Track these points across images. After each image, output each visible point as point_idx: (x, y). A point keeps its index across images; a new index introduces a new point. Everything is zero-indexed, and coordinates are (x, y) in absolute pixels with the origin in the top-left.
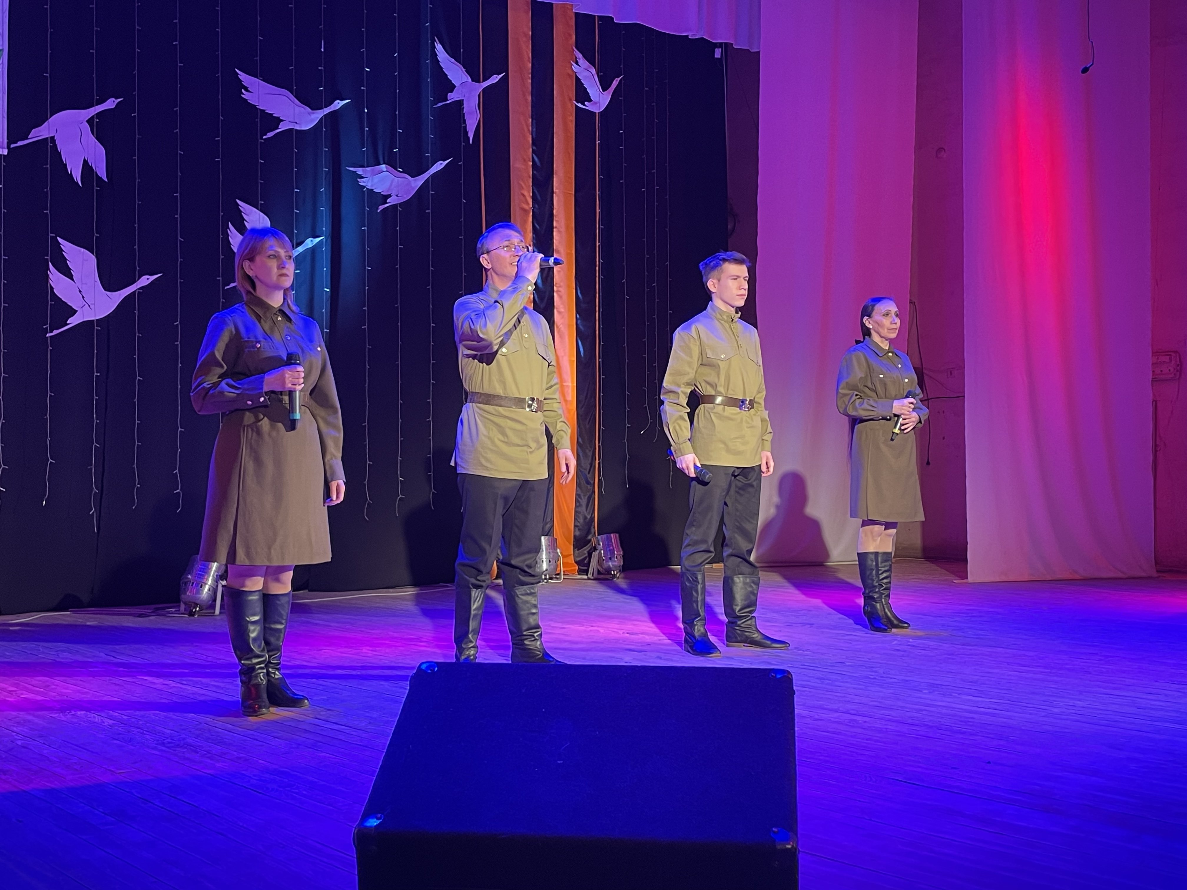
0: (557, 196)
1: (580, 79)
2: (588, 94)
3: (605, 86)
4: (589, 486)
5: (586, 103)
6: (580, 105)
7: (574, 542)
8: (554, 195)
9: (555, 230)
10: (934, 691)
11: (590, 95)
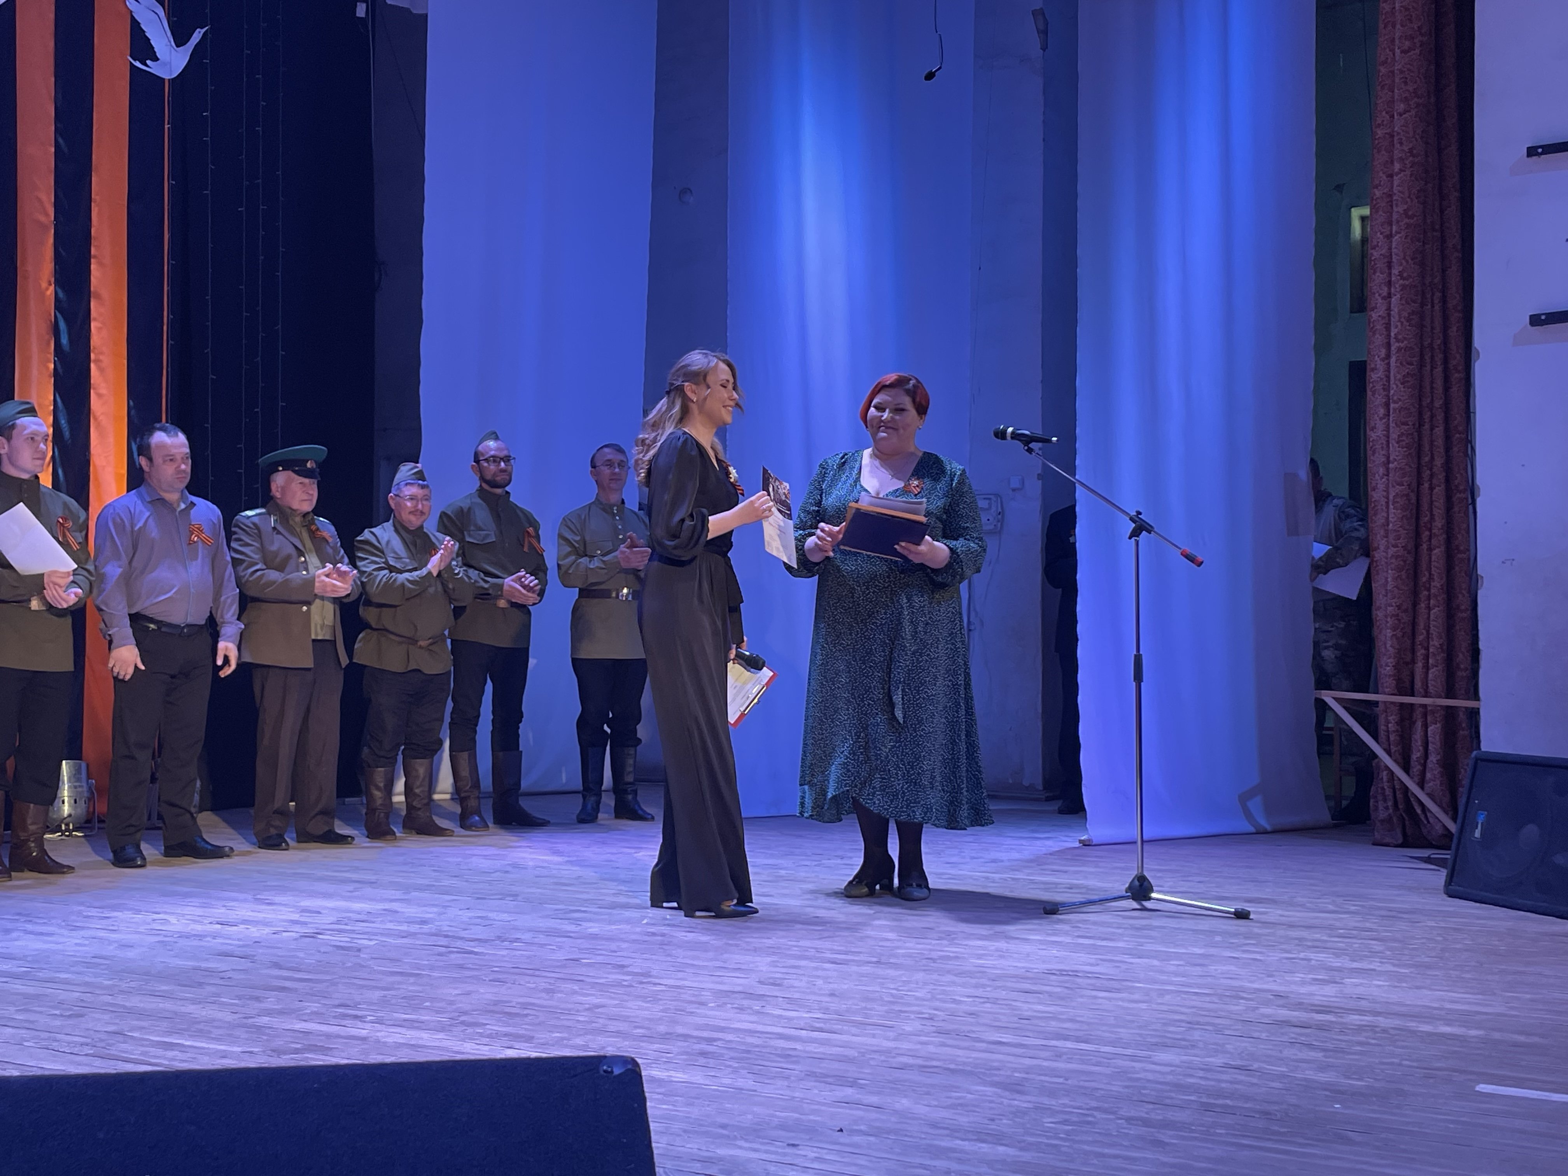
0: (98, 206)
1: (139, 23)
2: (153, 49)
5: (148, 62)
6: (138, 64)
8: (93, 204)
9: (92, 260)
10: (726, 1004)
11: (156, 50)
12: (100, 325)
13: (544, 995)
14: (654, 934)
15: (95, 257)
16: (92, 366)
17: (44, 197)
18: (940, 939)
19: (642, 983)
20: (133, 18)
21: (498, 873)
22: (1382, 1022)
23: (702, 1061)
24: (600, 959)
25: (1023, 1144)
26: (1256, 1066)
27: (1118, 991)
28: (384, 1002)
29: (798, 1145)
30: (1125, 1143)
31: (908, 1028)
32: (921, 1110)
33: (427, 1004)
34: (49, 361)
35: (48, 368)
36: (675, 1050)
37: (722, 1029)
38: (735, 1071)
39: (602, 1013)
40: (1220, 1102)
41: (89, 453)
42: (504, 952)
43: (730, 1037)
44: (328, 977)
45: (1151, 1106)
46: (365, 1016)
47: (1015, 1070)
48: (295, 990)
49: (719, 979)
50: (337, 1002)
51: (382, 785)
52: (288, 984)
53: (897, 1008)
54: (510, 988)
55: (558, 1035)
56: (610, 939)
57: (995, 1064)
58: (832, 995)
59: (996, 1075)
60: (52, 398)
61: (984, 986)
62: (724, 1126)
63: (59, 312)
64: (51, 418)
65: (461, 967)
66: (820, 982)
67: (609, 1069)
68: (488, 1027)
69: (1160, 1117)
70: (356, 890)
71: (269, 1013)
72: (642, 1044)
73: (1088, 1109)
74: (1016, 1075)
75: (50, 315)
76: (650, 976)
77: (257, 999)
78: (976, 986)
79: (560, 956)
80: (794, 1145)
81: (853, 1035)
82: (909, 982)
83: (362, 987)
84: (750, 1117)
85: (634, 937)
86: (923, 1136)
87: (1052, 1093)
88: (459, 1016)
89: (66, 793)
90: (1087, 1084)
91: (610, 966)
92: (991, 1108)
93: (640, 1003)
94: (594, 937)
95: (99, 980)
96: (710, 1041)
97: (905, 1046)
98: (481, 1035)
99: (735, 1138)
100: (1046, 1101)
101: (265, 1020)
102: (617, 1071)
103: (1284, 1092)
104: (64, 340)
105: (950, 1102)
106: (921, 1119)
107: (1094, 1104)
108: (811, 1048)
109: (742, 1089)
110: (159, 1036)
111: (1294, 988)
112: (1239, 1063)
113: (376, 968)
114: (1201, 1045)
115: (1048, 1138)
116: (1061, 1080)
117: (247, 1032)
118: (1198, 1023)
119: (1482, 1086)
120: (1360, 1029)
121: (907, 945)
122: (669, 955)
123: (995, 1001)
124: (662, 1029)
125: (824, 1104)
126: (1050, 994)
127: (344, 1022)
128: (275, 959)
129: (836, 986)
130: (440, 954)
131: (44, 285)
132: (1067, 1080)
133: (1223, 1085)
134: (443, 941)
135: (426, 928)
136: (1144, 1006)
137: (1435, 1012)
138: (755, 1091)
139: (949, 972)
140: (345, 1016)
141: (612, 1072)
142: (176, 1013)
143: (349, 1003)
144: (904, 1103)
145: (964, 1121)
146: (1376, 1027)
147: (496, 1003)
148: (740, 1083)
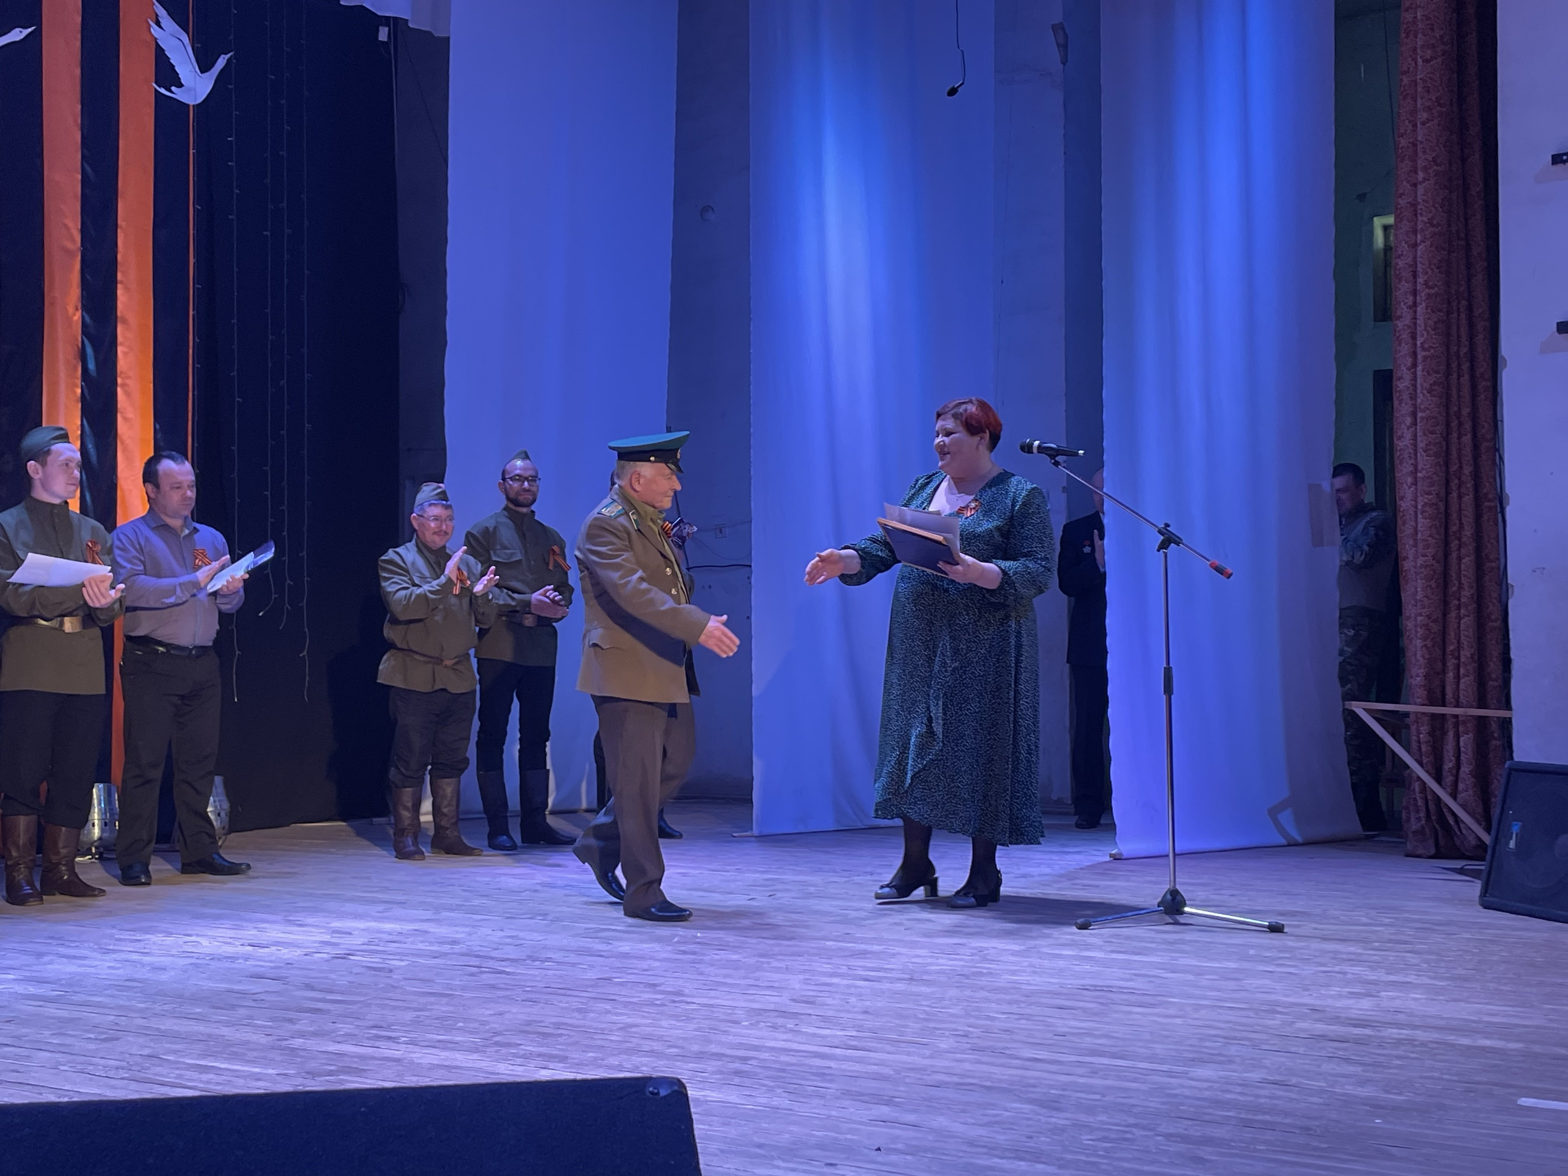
0: (124, 232)
1: (163, 50)
2: (178, 74)
3: (204, 66)
5: (173, 88)
6: (163, 91)
8: (119, 230)
9: (119, 286)
10: (758, 1022)
11: (180, 76)
12: (126, 350)
13: (576, 1015)
14: (684, 952)
15: (122, 282)
16: (119, 389)
17: (70, 223)
18: (973, 955)
19: (674, 1002)
20: (157, 45)
21: (528, 892)
22: (1421, 1035)
23: (737, 1080)
24: (632, 978)
25: (1061, 1162)
26: (1294, 1080)
27: (1152, 1006)
28: (416, 1023)
29: (836, 1165)
30: (1166, 1160)
31: (943, 1046)
32: (957, 1128)
33: (460, 1024)
34: (77, 386)
35: (75, 393)
36: (710, 1069)
37: (756, 1048)
38: (770, 1089)
39: (635, 1033)
40: (1260, 1117)
41: (116, 476)
42: (536, 972)
43: (765, 1055)
44: (362, 999)
45: (1190, 1123)
46: (398, 1038)
47: (1051, 1087)
48: (328, 1012)
49: (752, 997)
50: (371, 1023)
51: (409, 805)
52: (320, 1005)
53: (931, 1025)
54: (543, 1008)
55: (591, 1054)
56: (642, 958)
57: (1031, 1081)
58: (866, 1012)
59: (1033, 1092)
60: (79, 423)
61: (1017, 1002)
62: (760, 1146)
63: (86, 337)
64: (79, 443)
65: (493, 987)
66: (853, 1000)
67: (656, 1091)
68: (522, 1047)
69: (1198, 1134)
70: (386, 910)
71: (302, 1035)
72: (678, 1063)
73: (1126, 1126)
74: (1053, 1092)
75: (77, 340)
76: (683, 995)
77: (290, 1021)
78: (1010, 1003)
79: (592, 975)
80: (831, 1165)
81: (888, 1053)
82: (943, 999)
83: (395, 1008)
84: (787, 1136)
85: (665, 955)
86: (961, 1154)
87: (1090, 1110)
88: (494, 1036)
89: (96, 816)
90: (1124, 1101)
91: (642, 985)
92: (1028, 1126)
93: (674, 1022)
94: (626, 956)
95: (133, 1003)
96: (744, 1059)
97: (941, 1063)
98: (516, 1056)
99: (773, 1158)
100: (1083, 1118)
101: (298, 1042)
102: (663, 1093)
103: (1324, 1107)
104: (92, 366)
105: (986, 1119)
106: (957, 1137)
107: (1132, 1121)
108: (845, 1066)
109: (778, 1108)
110: (192, 1059)
111: (1330, 1002)
112: (1277, 1078)
113: (408, 988)
114: (1237, 1060)
115: (1087, 1155)
116: (1097, 1097)
117: (282, 1054)
118: (1235, 1038)
119: (1523, 1099)
120: (1399, 1042)
121: (941, 961)
122: (702, 974)
123: (1029, 1017)
124: (696, 1048)
125: (861, 1123)
126: (1084, 1010)
127: (378, 1044)
128: (307, 981)
129: (868, 1003)
130: (472, 975)
131: (71, 310)
132: (1104, 1096)
133: (1262, 1101)
134: (475, 961)
135: (457, 949)
136: (1178, 1021)
137: (1474, 1025)
138: (791, 1110)
139: (982, 988)
140: (378, 1037)
141: (658, 1093)
142: (210, 1036)
143: (382, 1024)
144: (941, 1121)
145: (1001, 1138)
146: (1415, 1040)
147: (529, 1023)
148: (776, 1102)
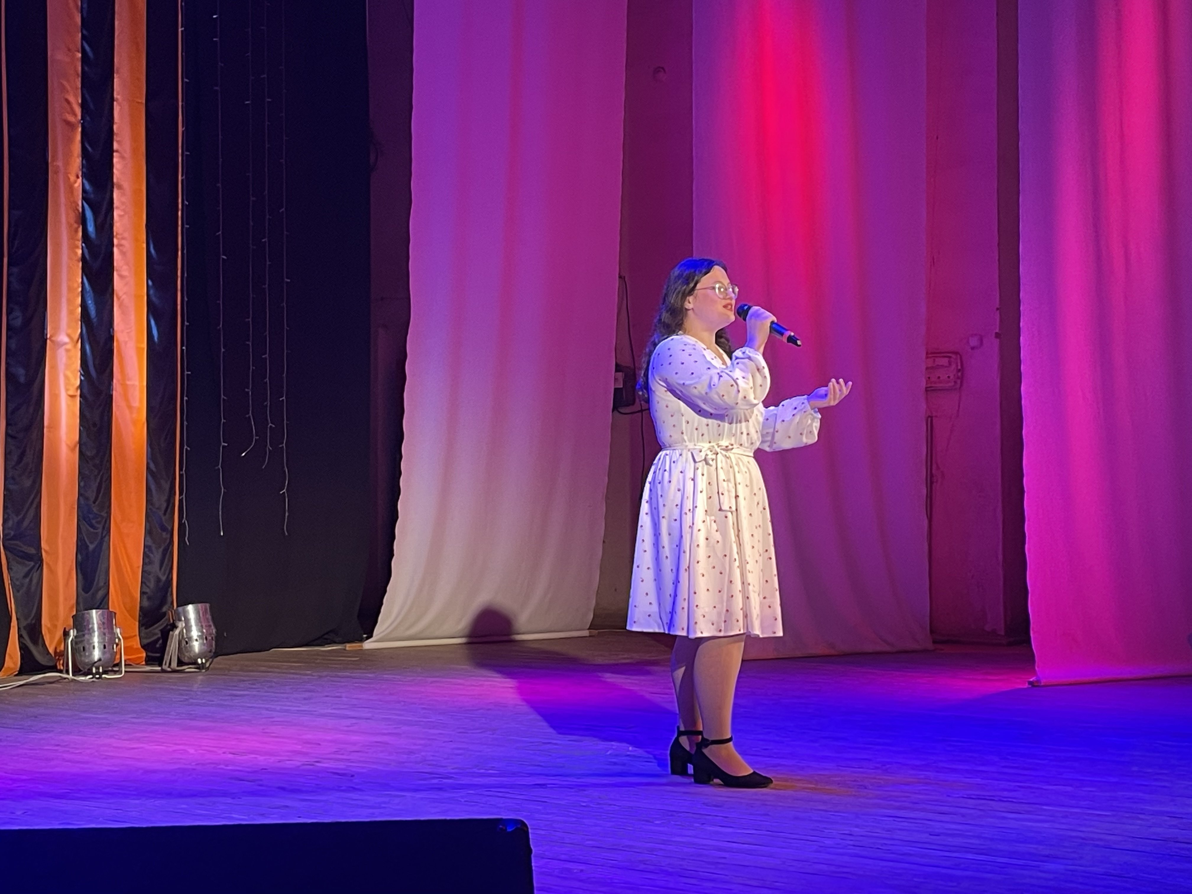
0: (120, 104)
4: (164, 534)
7: (140, 616)
8: (115, 103)
9: (115, 154)
10: (670, 821)
12: (122, 213)
15: (117, 151)
16: (115, 250)
17: (72, 99)
34: (77, 247)
35: (76, 253)
41: (113, 329)
60: (80, 280)
63: (86, 203)
64: (80, 299)
75: (78, 205)
90: (976, 887)
97: (824, 856)
104: (91, 228)
108: (737, 857)
112: (1119, 872)
116: (954, 884)
118: (1092, 839)
123: (909, 820)
128: (280, 783)
132: (959, 884)
